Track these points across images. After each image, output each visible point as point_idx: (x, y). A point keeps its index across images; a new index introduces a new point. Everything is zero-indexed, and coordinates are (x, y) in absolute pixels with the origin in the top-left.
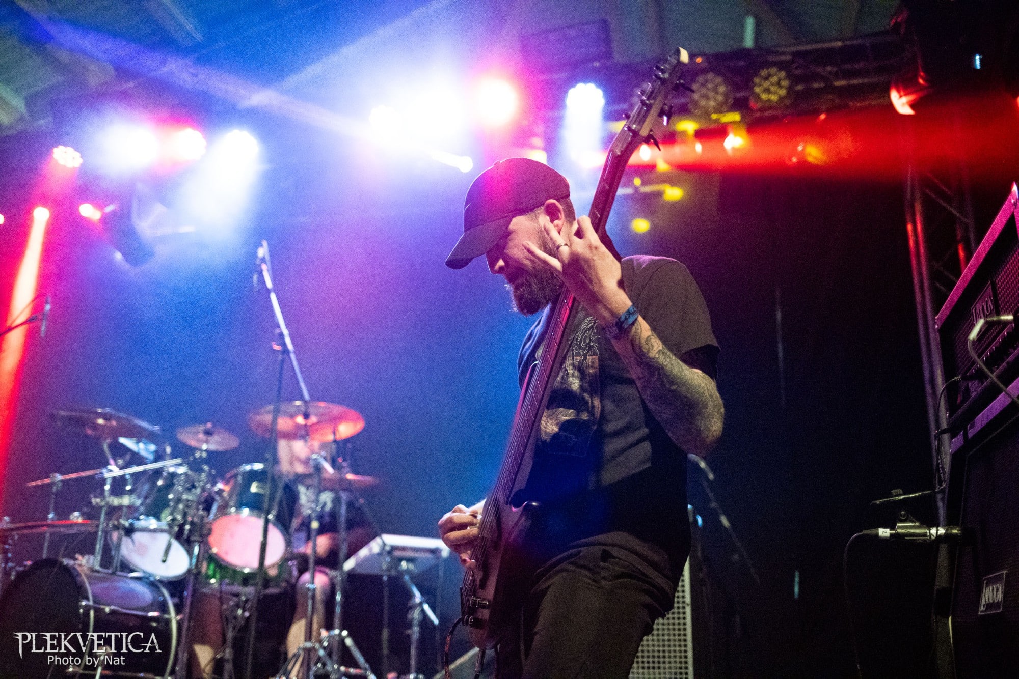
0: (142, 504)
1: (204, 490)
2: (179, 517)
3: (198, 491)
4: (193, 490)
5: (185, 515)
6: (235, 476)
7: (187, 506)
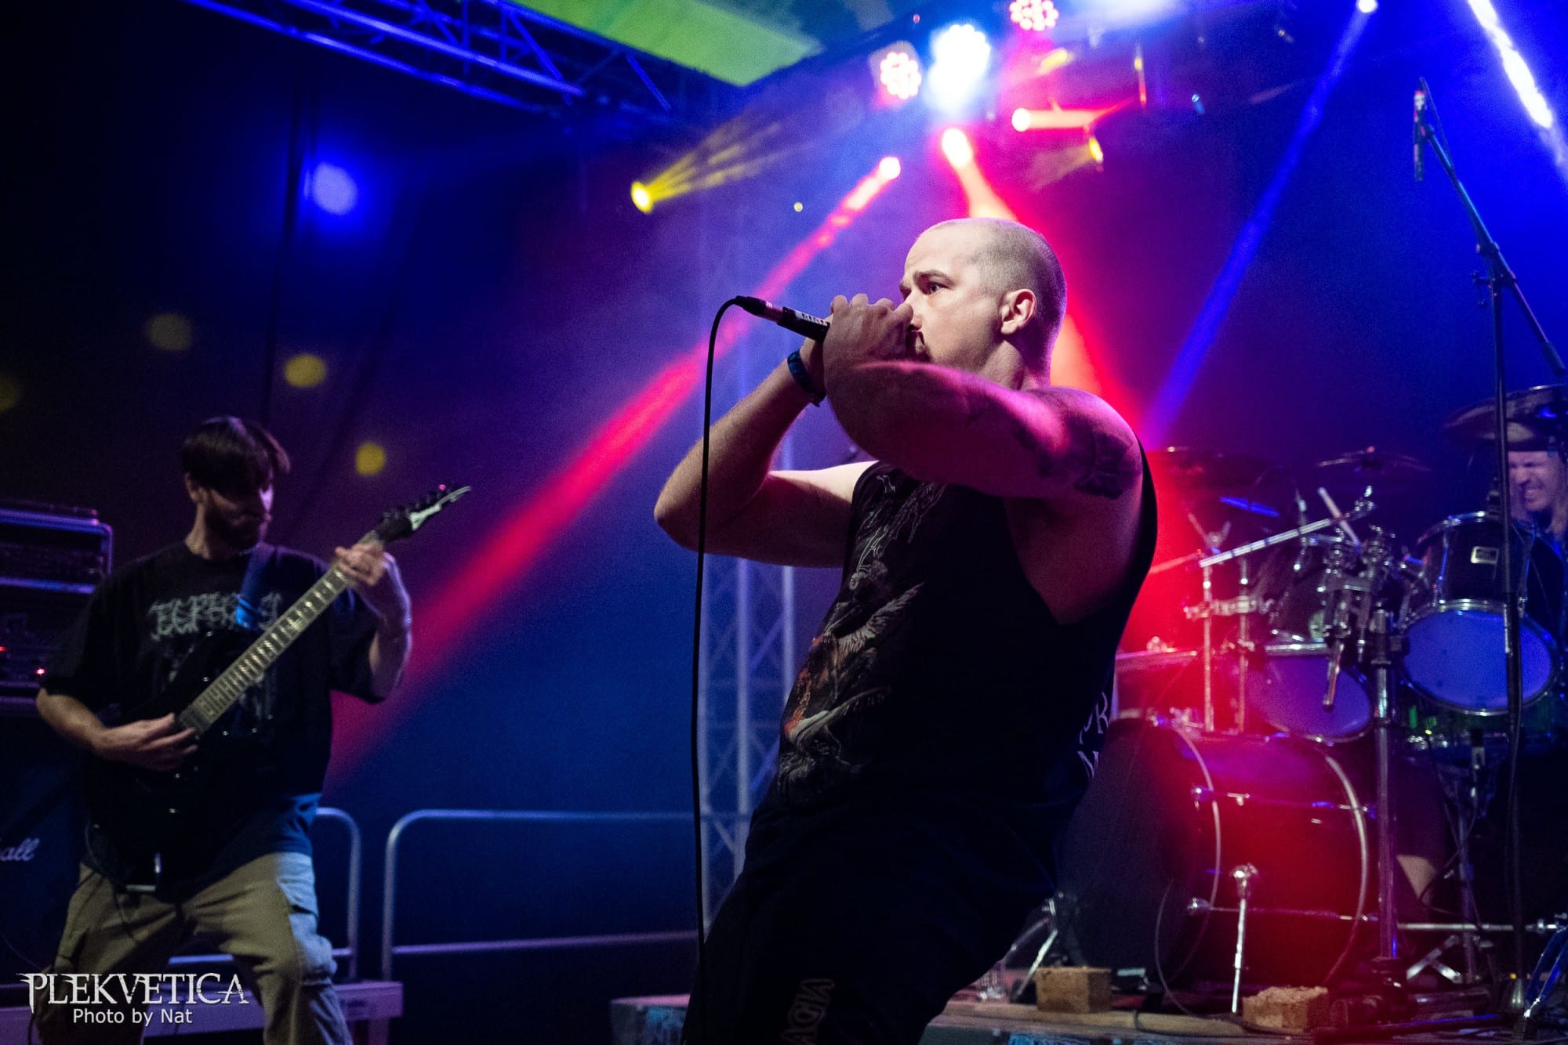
0: (1272, 608)
1: (1379, 573)
2: (1343, 625)
3: (1371, 574)
4: (1362, 574)
5: (1353, 621)
6: (1435, 540)
7: (1357, 604)
